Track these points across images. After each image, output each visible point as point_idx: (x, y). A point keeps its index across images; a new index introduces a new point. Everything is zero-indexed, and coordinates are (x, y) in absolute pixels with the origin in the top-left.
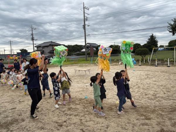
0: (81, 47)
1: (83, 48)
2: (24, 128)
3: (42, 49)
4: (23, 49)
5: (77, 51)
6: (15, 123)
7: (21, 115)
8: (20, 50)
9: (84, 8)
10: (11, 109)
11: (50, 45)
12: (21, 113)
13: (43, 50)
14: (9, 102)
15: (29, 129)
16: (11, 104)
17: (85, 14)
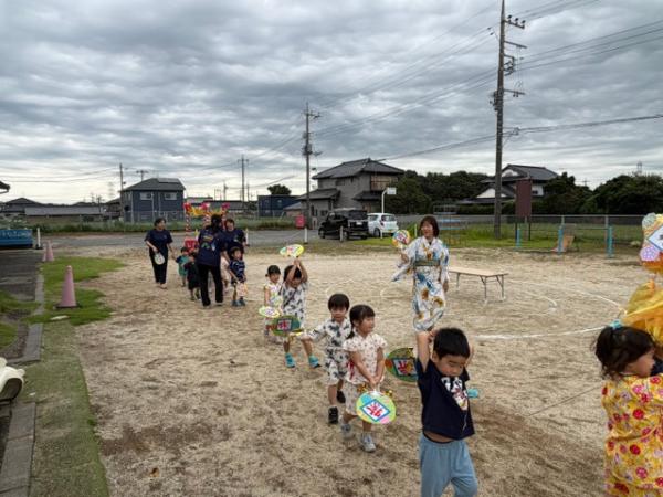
0: (480, 182)
1: (486, 187)
2: (224, 464)
3: (333, 187)
4: (279, 186)
5: (461, 198)
6: (201, 436)
7: (226, 414)
8: (270, 189)
9: (503, 22)
10: (203, 385)
11: (363, 172)
12: (226, 405)
13: (339, 188)
14: (202, 359)
16: (204, 367)
17: (506, 45)
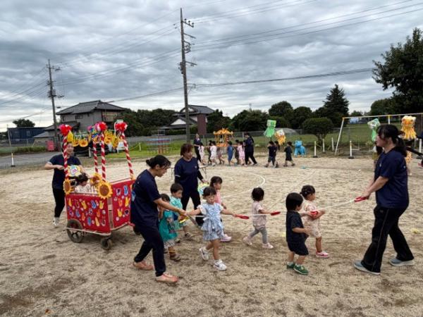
0: (171, 115)
1: (176, 118)
3: (74, 120)
4: (23, 120)
5: (160, 125)
7: (74, 270)
8: (15, 122)
10: (45, 258)
11: (96, 110)
12: (71, 266)
13: (78, 121)
14: (31, 244)
15: (104, 296)
16: (37, 249)
